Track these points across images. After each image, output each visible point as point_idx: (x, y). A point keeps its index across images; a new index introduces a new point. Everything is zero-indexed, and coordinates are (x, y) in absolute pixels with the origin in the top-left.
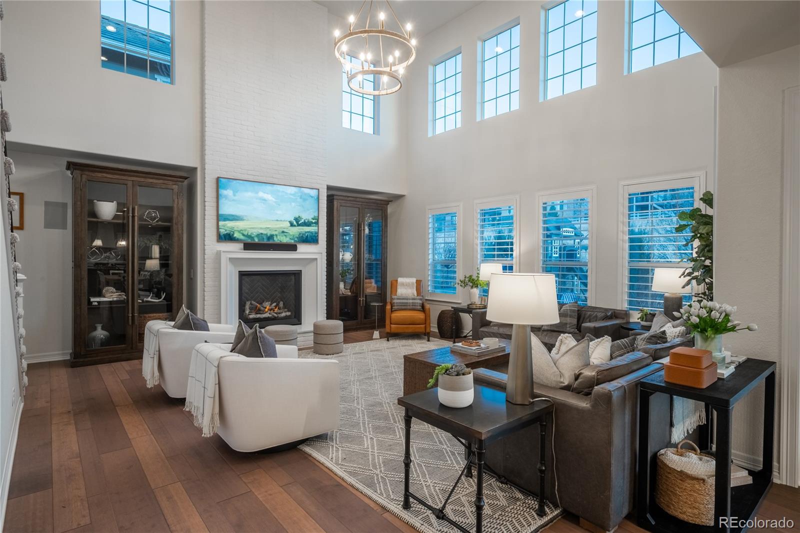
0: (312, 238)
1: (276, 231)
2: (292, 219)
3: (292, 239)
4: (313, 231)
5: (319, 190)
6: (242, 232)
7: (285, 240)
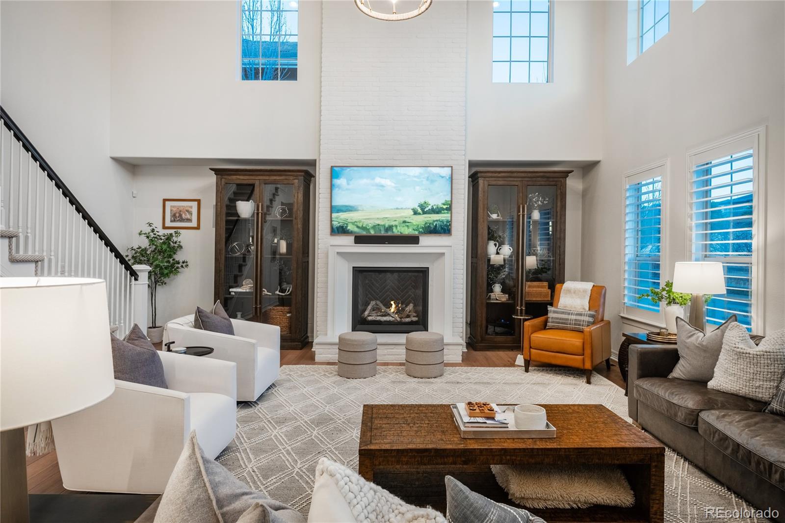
0: (442, 228)
1: (395, 221)
2: (416, 206)
3: (416, 230)
4: (444, 219)
5: (452, 167)
6: (356, 223)
7: (407, 231)
